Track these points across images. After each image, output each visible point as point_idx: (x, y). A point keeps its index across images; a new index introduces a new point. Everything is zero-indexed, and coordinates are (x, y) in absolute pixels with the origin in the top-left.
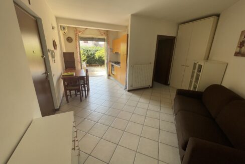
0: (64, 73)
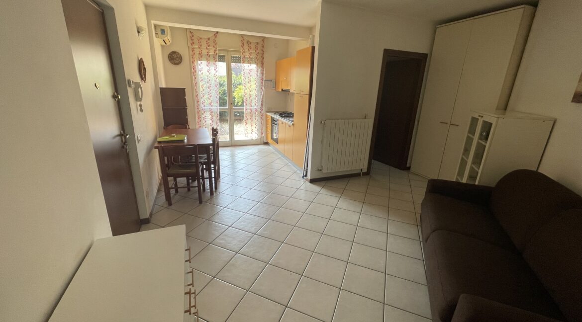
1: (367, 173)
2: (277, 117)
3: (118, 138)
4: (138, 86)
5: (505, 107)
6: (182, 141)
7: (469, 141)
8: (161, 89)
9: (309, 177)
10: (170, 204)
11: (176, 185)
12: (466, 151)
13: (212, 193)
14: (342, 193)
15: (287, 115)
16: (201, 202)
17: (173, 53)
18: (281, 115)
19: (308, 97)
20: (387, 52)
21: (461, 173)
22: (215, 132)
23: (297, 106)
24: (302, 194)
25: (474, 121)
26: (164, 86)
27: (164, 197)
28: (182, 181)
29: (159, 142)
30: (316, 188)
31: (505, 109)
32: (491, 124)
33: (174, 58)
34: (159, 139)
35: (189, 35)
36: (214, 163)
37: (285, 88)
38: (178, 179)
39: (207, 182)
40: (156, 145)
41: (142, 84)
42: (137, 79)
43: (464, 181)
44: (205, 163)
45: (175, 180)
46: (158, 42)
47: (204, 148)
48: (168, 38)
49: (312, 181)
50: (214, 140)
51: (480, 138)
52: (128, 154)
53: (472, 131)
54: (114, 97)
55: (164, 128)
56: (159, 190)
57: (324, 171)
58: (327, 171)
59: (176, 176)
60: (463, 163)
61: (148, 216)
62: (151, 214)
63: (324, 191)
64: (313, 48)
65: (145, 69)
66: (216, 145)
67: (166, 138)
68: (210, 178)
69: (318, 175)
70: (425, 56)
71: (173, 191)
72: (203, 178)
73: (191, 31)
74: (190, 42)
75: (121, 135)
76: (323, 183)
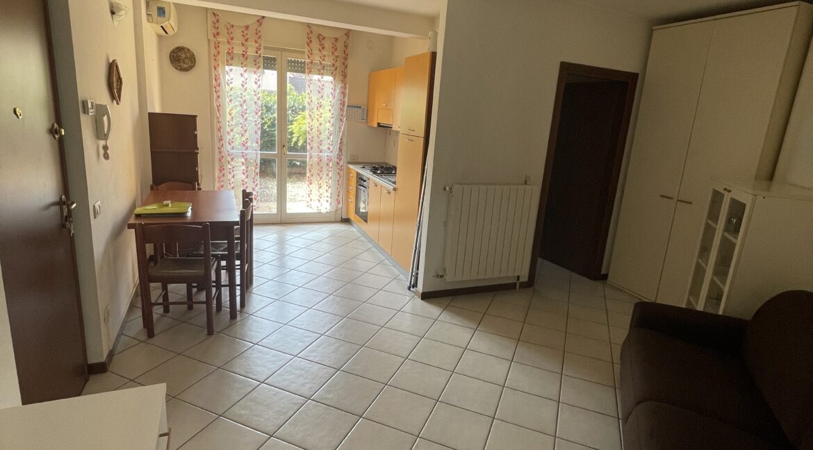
0: (144, 204)
1: (530, 284)
2: (367, 173)
3: (55, 209)
4: (101, 111)
5: (770, 174)
6: (183, 215)
7: (709, 232)
8: (151, 115)
9: (420, 288)
10: (151, 334)
11: (166, 297)
12: (705, 250)
13: (233, 315)
14: (480, 321)
15: (386, 170)
16: (210, 333)
17: (180, 49)
18: (374, 170)
19: (422, 141)
20: (566, 68)
21: (695, 291)
22: (247, 198)
23: (404, 154)
24: (405, 322)
25: (717, 197)
26: (158, 110)
27: (141, 320)
28: (178, 290)
29: (138, 216)
30: (432, 310)
31: (771, 177)
32: (744, 205)
33: (181, 59)
34: (139, 210)
35: (211, 19)
36: (240, 257)
37: (383, 122)
38: (171, 287)
39: (225, 292)
40: (132, 221)
41: (112, 108)
42: (103, 97)
43: (700, 307)
44: (223, 257)
45: (165, 288)
46: (150, 31)
47: (225, 229)
48: (171, 22)
49: (426, 296)
50: (243, 214)
51: (726, 230)
52: (72, 241)
53: (713, 214)
54: (53, 132)
55: (152, 188)
56: (132, 306)
57: (448, 278)
58: (454, 279)
59: (165, 282)
60: (699, 272)
61: (104, 358)
62: (111, 354)
63: (446, 317)
64: (434, 55)
65: (120, 80)
66: (246, 223)
67: (152, 208)
68: (232, 285)
69: (438, 286)
70: (633, 77)
71: (157, 311)
72: (219, 286)
73: (215, 13)
74: (211, 31)
75: (60, 203)
76: (446, 300)
